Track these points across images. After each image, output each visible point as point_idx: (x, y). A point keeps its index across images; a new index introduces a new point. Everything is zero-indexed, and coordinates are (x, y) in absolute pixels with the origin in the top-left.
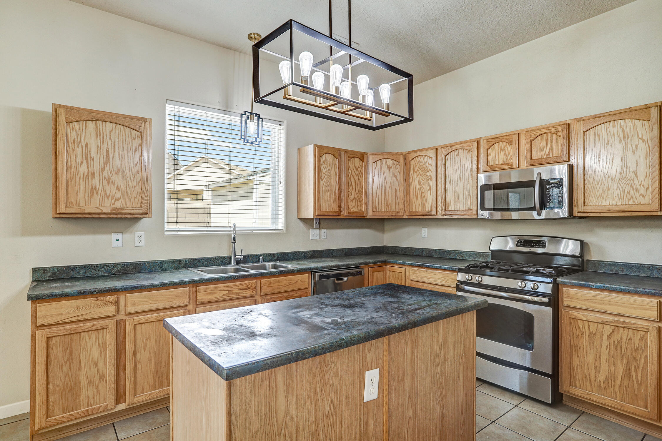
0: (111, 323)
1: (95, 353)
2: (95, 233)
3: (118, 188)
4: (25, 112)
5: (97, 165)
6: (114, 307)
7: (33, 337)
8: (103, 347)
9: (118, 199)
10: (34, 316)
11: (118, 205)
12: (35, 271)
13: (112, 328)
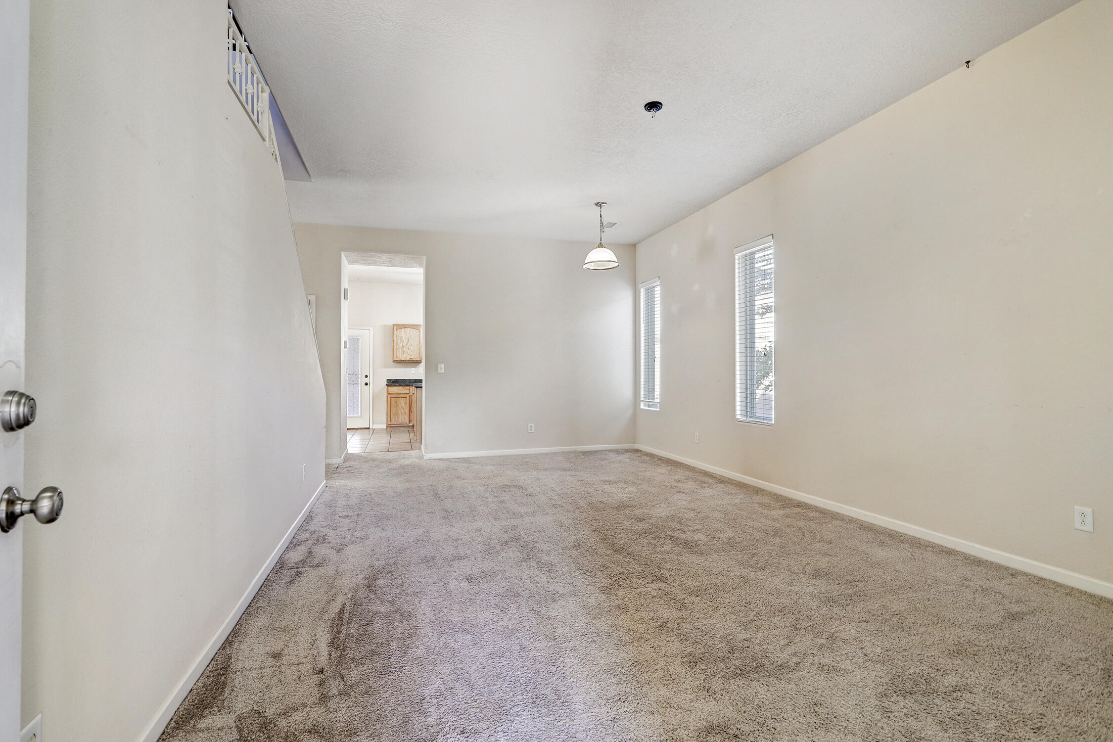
0: (408, 396)
1: (403, 405)
2: (406, 367)
3: (412, 351)
4: (385, 326)
5: (405, 344)
6: (408, 391)
7: (387, 397)
8: (406, 404)
9: (411, 355)
10: (388, 391)
11: (411, 357)
12: (387, 380)
13: (408, 398)
